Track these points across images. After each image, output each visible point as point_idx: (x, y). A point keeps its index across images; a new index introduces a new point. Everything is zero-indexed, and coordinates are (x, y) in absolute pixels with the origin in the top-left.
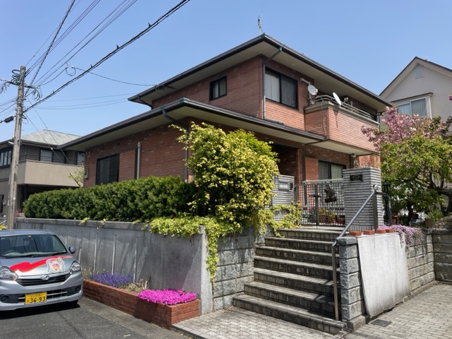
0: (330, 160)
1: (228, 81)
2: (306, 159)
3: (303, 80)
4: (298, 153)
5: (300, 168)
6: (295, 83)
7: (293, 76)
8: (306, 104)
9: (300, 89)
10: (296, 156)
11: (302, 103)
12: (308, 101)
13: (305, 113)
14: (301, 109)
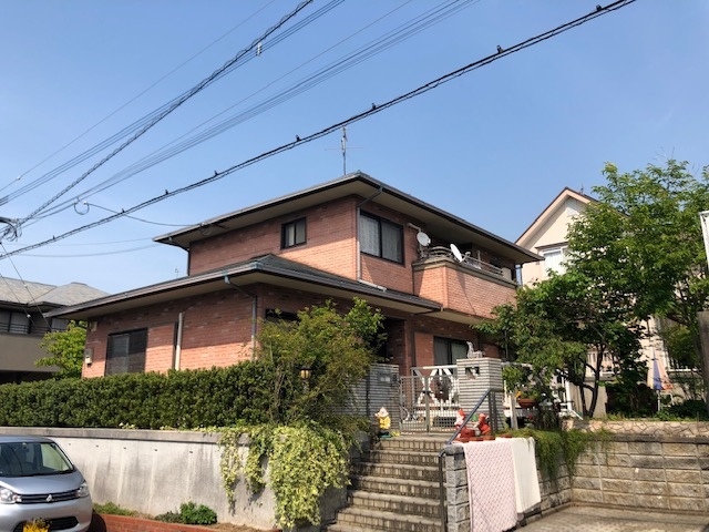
0: (450, 336)
1: (309, 226)
2: (417, 335)
3: (411, 224)
4: (406, 328)
5: (407, 348)
6: (401, 229)
7: (397, 220)
8: (415, 257)
9: (407, 237)
10: (402, 331)
11: (409, 256)
12: (419, 253)
13: (414, 271)
14: (408, 266)
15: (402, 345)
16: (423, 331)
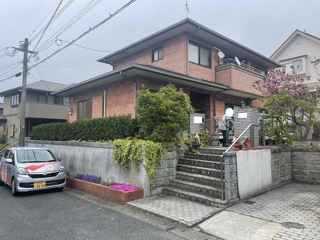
0: (233, 103)
1: (164, 49)
2: (216, 102)
3: (215, 48)
4: (211, 98)
5: (211, 108)
6: (210, 50)
7: (208, 46)
9: (213, 54)
10: (209, 100)
11: (214, 64)
13: (216, 71)
14: (213, 68)
15: (209, 107)
16: (219, 100)
